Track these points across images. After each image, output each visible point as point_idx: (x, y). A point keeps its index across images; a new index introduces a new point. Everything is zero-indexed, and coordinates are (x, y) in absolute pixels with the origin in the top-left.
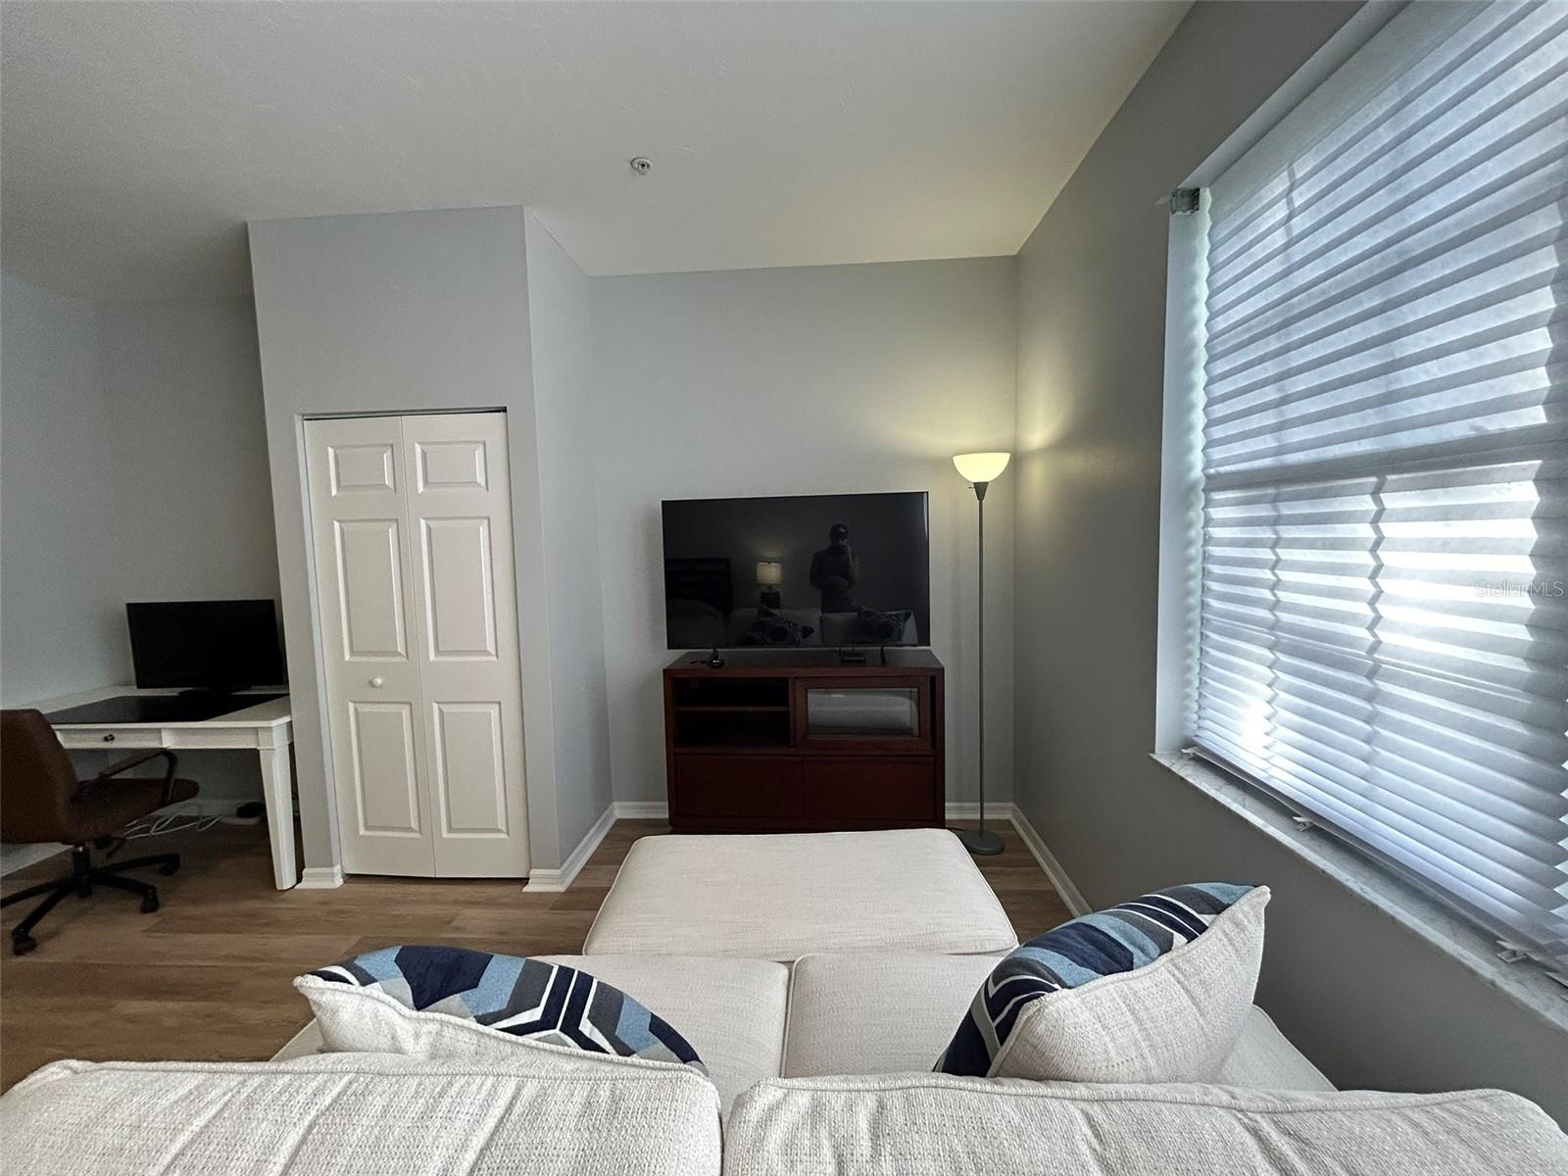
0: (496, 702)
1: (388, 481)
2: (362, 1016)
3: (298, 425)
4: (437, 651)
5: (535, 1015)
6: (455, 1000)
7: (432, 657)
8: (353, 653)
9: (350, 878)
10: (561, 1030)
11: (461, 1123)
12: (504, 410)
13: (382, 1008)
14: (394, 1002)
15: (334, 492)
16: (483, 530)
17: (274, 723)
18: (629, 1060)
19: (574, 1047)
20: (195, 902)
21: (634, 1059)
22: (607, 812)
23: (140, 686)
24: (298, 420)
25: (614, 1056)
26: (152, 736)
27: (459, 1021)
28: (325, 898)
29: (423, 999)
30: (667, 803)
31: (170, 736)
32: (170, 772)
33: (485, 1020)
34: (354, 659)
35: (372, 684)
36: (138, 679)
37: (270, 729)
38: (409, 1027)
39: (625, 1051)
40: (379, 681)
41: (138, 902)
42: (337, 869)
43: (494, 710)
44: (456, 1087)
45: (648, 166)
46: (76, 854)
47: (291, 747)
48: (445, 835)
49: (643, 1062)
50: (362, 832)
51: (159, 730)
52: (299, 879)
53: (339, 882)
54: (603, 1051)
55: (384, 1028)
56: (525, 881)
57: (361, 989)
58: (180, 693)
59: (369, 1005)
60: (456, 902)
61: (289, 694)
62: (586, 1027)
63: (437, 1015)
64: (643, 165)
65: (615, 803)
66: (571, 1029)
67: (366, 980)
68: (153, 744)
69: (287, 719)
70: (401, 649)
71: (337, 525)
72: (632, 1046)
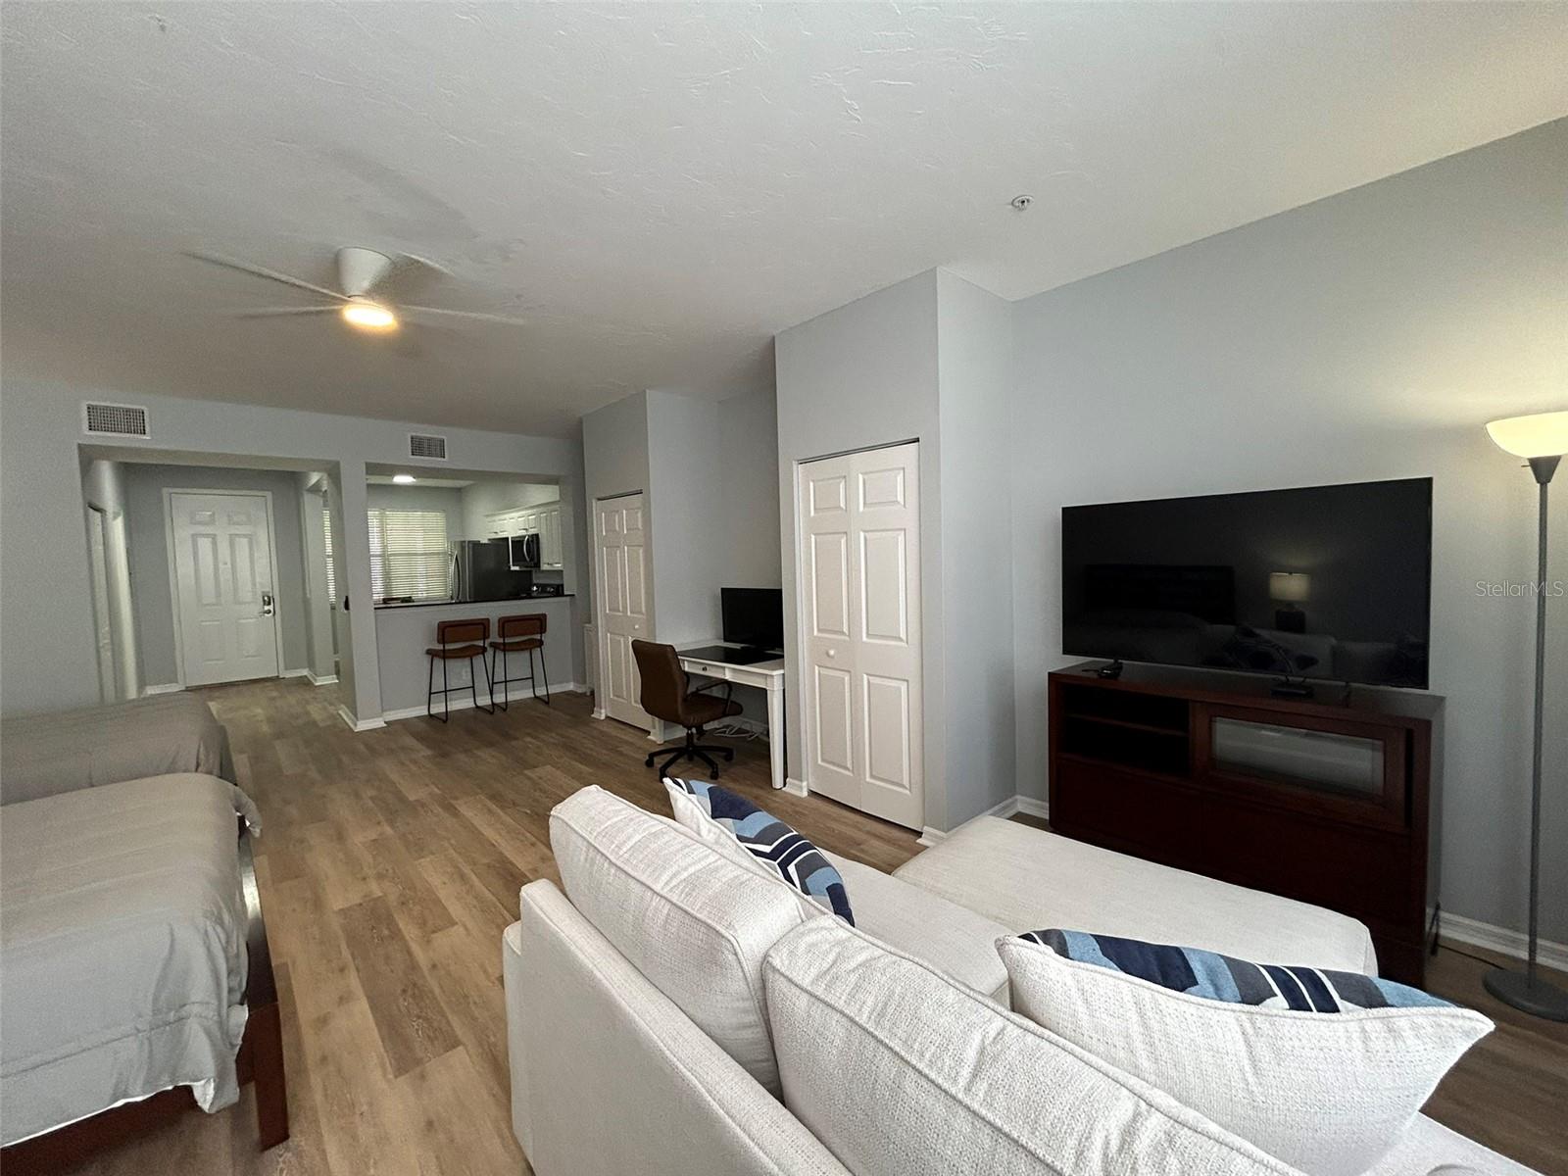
0: (904, 680)
1: (842, 505)
2: (686, 809)
3: (795, 467)
4: (868, 635)
5: (767, 849)
6: (729, 821)
7: (865, 639)
8: (819, 630)
9: (813, 793)
10: (778, 864)
11: (689, 860)
12: (917, 440)
13: (696, 810)
14: (701, 809)
15: (812, 514)
16: (901, 538)
17: (775, 673)
18: (806, 896)
19: (781, 876)
20: (735, 780)
21: (809, 898)
22: (1010, 800)
23: (726, 640)
24: (795, 463)
25: (799, 891)
26: (722, 670)
27: (728, 833)
28: (794, 801)
29: (716, 814)
30: (1048, 805)
31: (729, 673)
32: (729, 695)
33: (741, 838)
34: (820, 635)
35: (828, 654)
36: (725, 636)
37: (772, 676)
38: (708, 826)
39: (806, 891)
40: (832, 652)
41: (709, 772)
42: (805, 784)
43: (904, 687)
44: (695, 847)
45: (1028, 201)
46: (688, 734)
47: (784, 690)
48: (868, 779)
49: (813, 902)
50: (820, 762)
51: (724, 668)
52: (785, 785)
53: (805, 794)
54: (795, 885)
55: (695, 820)
56: (919, 834)
57: (687, 794)
58: (742, 648)
59: (690, 804)
60: (868, 833)
61: (782, 656)
62: (792, 869)
63: (719, 825)
64: (1023, 202)
65: (1018, 797)
66: (784, 866)
67: (691, 791)
68: (720, 676)
69: (782, 672)
70: (845, 630)
71: (813, 537)
72: (811, 891)
